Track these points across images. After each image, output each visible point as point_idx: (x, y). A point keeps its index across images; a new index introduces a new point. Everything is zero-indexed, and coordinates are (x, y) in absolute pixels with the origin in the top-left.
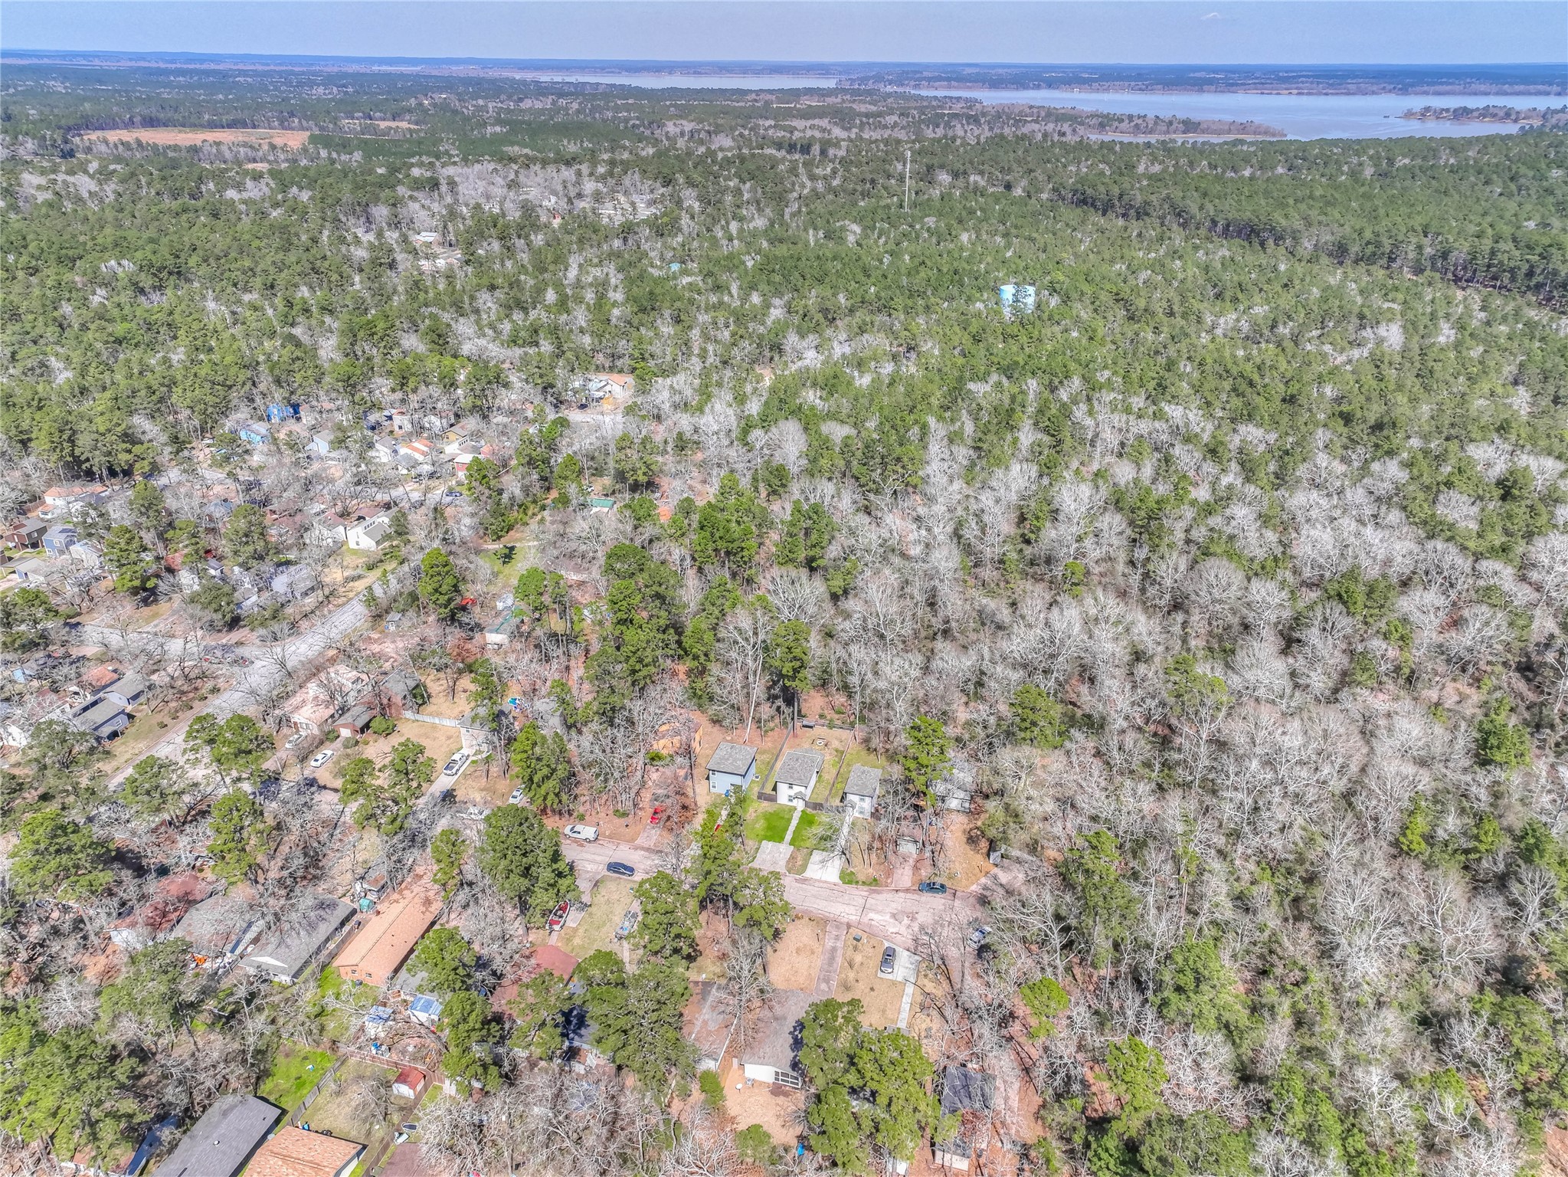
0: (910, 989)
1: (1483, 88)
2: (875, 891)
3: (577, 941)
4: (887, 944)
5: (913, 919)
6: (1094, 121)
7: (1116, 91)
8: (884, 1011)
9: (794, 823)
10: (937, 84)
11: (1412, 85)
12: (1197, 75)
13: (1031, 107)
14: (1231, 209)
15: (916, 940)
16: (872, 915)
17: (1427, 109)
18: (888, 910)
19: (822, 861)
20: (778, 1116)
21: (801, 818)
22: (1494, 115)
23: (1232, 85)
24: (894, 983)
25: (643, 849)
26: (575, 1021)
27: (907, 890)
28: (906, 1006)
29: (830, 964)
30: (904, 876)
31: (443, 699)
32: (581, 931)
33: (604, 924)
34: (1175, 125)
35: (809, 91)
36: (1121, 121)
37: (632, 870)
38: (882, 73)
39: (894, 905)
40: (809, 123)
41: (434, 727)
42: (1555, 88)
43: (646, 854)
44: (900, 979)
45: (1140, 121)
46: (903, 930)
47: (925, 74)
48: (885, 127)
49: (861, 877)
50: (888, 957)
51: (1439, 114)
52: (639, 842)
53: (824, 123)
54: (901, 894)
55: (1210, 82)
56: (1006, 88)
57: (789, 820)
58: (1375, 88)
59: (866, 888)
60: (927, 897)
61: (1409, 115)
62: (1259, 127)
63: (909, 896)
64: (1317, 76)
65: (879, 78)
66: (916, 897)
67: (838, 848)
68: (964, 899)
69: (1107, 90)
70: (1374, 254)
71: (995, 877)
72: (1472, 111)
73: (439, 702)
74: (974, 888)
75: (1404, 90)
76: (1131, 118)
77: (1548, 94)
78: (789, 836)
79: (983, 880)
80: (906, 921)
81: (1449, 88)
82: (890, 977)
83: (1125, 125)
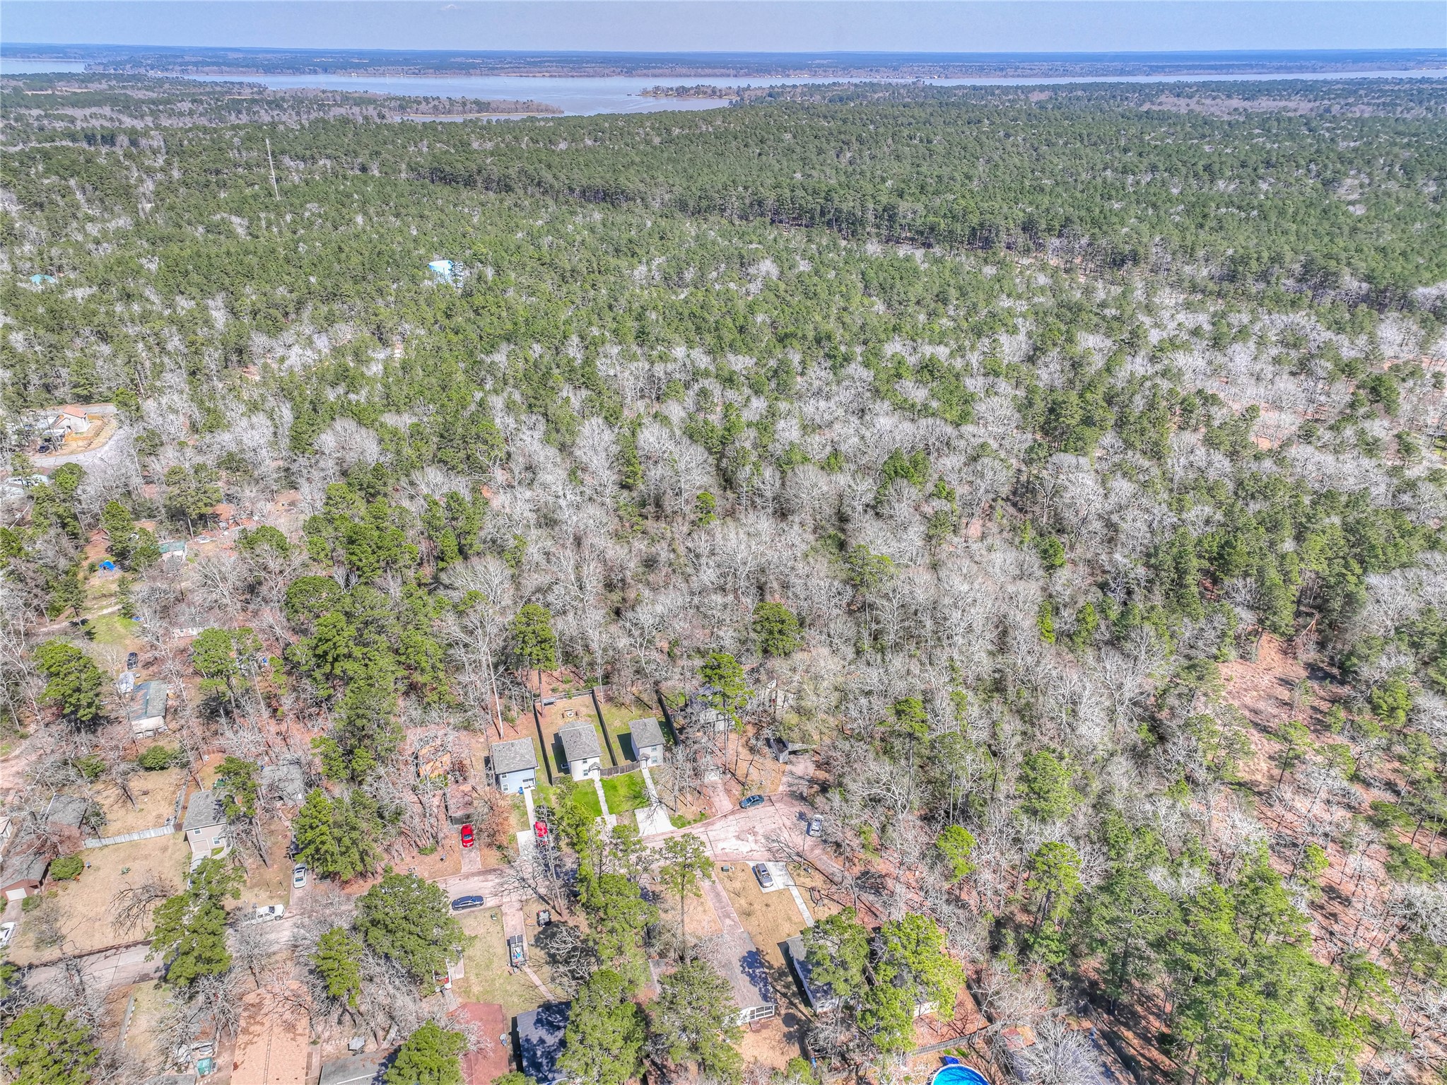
0: (795, 892)
1: (684, 71)
2: (709, 824)
3: (476, 989)
4: (752, 864)
5: (755, 834)
6: (393, 104)
7: (392, 75)
8: (790, 919)
9: (601, 793)
10: (206, 69)
11: (633, 69)
12: (459, 60)
13: (324, 92)
14: (581, 178)
15: (769, 850)
16: (721, 845)
17: (657, 88)
18: (731, 835)
19: (649, 817)
20: (773, 1048)
21: (603, 786)
22: (705, 93)
23: (493, 69)
24: (780, 892)
25: (473, 875)
26: (544, 1061)
27: (733, 813)
28: (803, 907)
29: (720, 901)
30: (723, 803)
31: (122, 812)
32: (473, 978)
33: (491, 962)
34: (468, 106)
35: (61, 76)
36: (419, 103)
37: (480, 898)
38: (136, 56)
39: (731, 829)
40: (88, 112)
41: (133, 845)
42: (732, 72)
43: (481, 878)
44: (782, 887)
45: (436, 103)
46: (754, 846)
47: (187, 58)
48: (181, 114)
49: (690, 817)
50: (760, 874)
51: (667, 92)
52: (464, 869)
53: (107, 110)
54: (731, 818)
55: (474, 66)
56: (282, 73)
57: (595, 793)
58: (606, 71)
59: (699, 824)
60: (753, 811)
61: (645, 93)
62: (539, 105)
63: (737, 816)
64: (558, 62)
65: (137, 64)
66: (743, 815)
67: (653, 799)
68: (781, 800)
69: (383, 74)
70: (709, 207)
71: (792, 773)
72: (689, 90)
73: (117, 817)
74: (781, 788)
75: (629, 72)
76: (426, 99)
77: (729, 76)
78: (604, 807)
79: (785, 779)
80: (751, 838)
81: (660, 71)
82: (772, 889)
83: (423, 106)
